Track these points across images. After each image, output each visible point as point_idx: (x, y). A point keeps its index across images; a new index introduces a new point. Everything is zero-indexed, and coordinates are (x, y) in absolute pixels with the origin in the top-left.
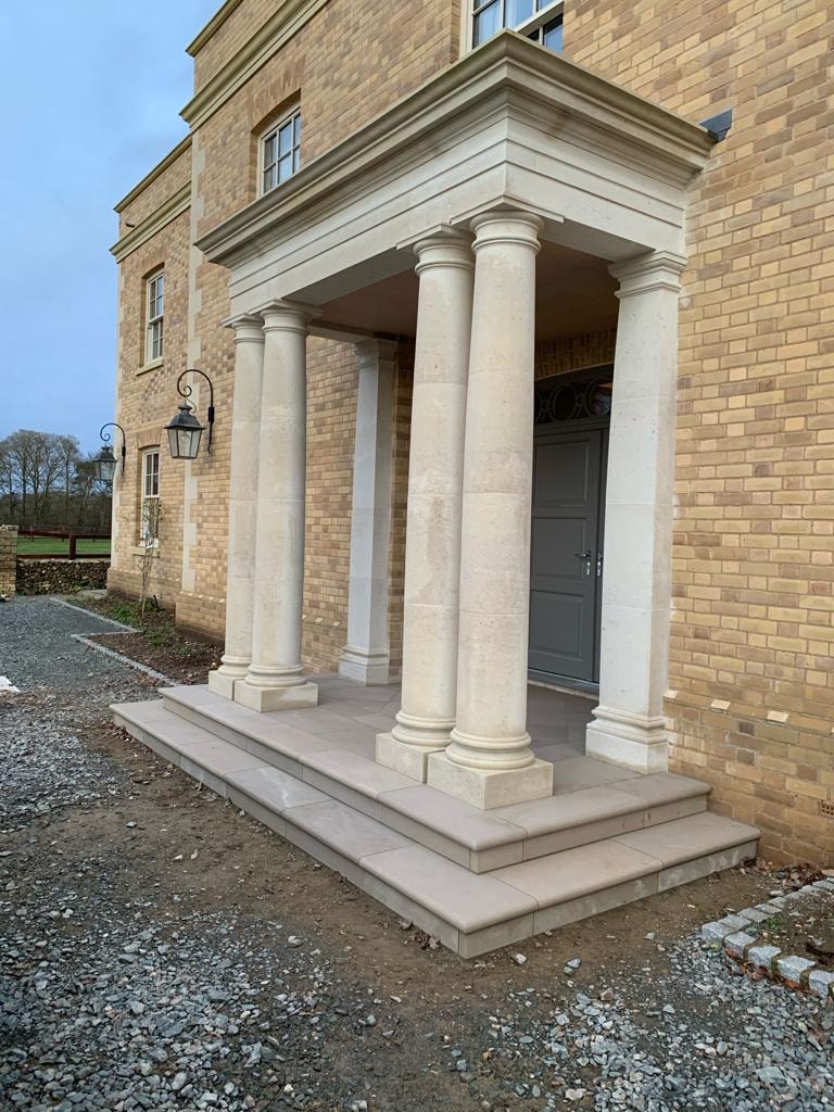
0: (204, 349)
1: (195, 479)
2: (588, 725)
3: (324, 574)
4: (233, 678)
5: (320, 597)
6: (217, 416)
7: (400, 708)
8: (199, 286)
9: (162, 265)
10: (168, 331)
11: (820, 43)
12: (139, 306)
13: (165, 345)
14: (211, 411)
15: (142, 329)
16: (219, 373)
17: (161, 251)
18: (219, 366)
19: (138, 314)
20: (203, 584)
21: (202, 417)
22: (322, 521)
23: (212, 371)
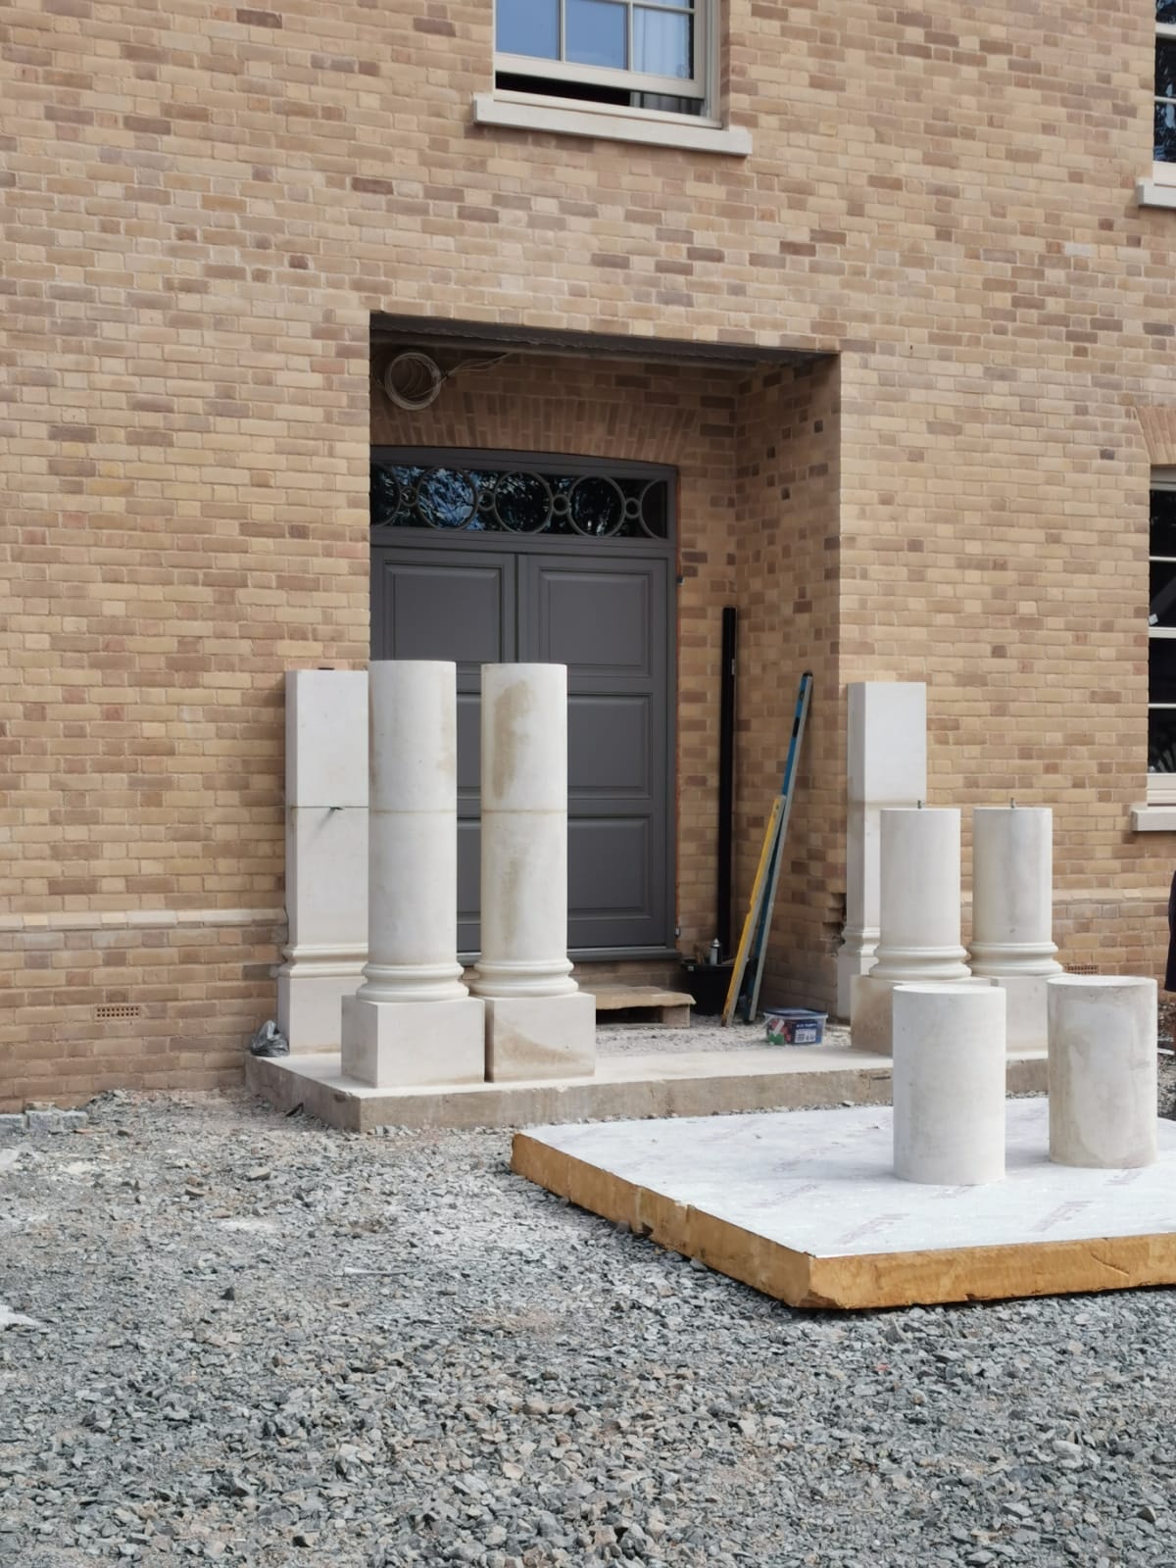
11: (1035, 239)
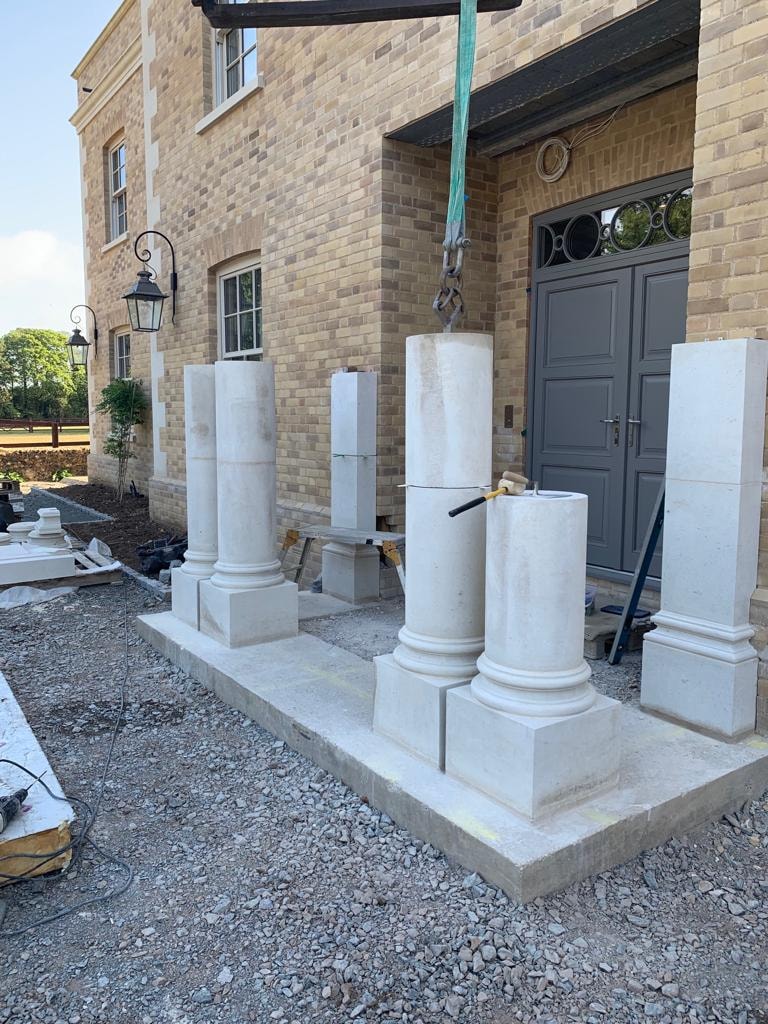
0: (163, 209)
1: (161, 354)
2: (646, 635)
3: (302, 454)
4: (197, 578)
5: (299, 479)
6: (180, 283)
7: (404, 623)
8: (155, 138)
9: (121, 130)
10: (131, 202)
12: (102, 178)
13: (130, 217)
14: (175, 277)
15: (106, 203)
16: (180, 234)
17: (119, 115)
18: (180, 225)
19: (101, 187)
20: (175, 468)
21: (164, 285)
22: (298, 393)
23: (172, 232)
